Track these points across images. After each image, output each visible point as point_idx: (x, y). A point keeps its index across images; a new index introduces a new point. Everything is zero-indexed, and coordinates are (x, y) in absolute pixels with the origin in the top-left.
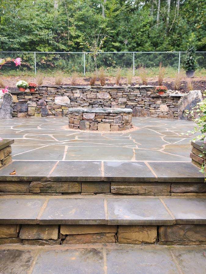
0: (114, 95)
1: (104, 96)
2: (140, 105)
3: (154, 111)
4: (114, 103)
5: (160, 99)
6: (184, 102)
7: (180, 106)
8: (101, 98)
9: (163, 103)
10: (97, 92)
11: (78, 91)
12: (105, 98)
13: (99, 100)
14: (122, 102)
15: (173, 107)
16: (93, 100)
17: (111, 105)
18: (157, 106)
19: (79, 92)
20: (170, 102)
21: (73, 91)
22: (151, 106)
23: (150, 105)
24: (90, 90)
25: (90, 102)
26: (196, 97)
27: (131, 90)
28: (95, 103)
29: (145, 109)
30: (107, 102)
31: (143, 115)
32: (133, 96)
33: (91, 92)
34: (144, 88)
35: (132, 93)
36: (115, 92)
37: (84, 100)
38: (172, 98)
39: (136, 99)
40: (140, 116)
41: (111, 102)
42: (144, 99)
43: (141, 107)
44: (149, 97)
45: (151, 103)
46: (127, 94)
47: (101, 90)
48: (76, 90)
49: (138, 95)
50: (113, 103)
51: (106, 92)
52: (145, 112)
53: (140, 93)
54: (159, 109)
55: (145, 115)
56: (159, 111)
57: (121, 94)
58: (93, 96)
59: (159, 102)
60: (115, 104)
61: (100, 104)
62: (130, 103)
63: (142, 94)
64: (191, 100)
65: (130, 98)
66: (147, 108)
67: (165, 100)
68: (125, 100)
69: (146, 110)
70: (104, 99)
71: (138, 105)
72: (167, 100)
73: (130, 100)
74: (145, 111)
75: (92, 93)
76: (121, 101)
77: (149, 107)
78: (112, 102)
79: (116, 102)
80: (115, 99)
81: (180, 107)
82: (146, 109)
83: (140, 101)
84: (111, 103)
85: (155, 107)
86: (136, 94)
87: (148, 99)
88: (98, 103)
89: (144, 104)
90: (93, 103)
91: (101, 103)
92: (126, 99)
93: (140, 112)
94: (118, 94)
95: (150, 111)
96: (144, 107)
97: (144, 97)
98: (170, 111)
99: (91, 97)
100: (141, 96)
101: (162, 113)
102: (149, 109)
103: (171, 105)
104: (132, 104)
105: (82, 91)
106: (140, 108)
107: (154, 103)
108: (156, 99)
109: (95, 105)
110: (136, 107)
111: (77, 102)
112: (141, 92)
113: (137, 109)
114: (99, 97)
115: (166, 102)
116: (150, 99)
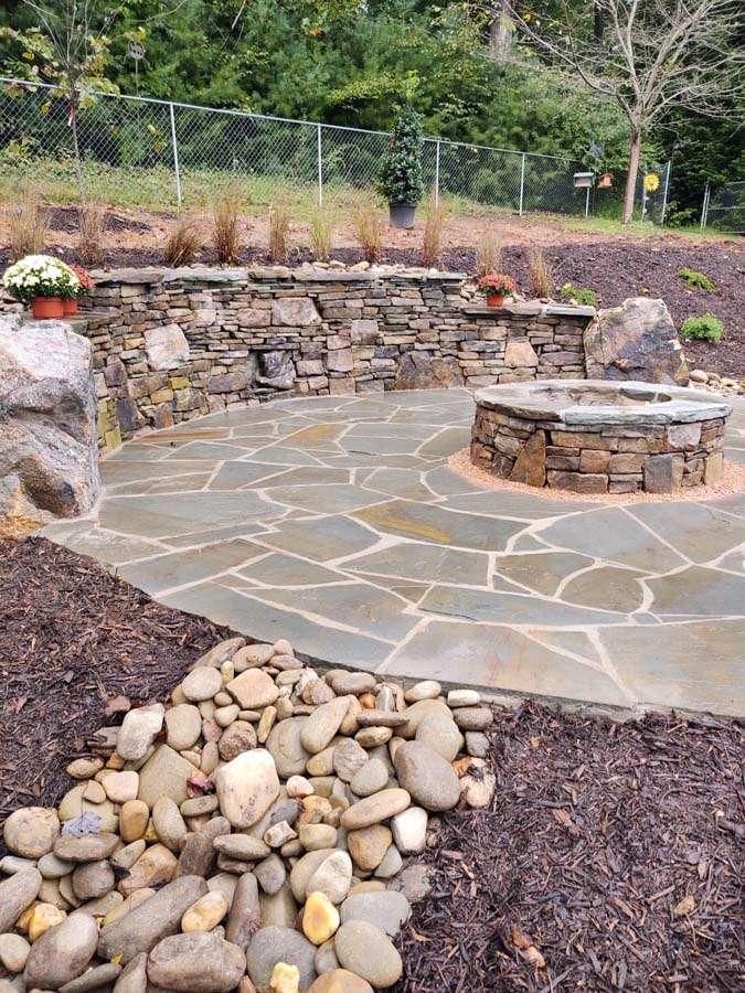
0: (335, 310)
1: (302, 314)
2: (426, 346)
3: (478, 364)
4: (335, 342)
5: (501, 322)
6: (611, 336)
7: (593, 346)
8: (289, 323)
9: (516, 335)
10: (274, 296)
11: (207, 295)
12: (306, 322)
13: (284, 333)
14: (365, 336)
15: (558, 351)
16: (263, 334)
17: (325, 351)
18: (493, 346)
19: (209, 299)
20: (545, 334)
21: (193, 297)
22: (465, 346)
23: (458, 343)
24: (247, 289)
25: (254, 341)
26: (658, 319)
27: (392, 287)
28: (270, 347)
29: (444, 359)
30: (312, 337)
31: (439, 381)
32: (400, 310)
33: (253, 297)
34: (438, 281)
35: (395, 301)
36: (340, 295)
37: (232, 336)
38: (554, 321)
39: (412, 324)
40: (426, 385)
41: (324, 339)
42: (436, 321)
43: (428, 350)
44: (455, 313)
45: (464, 335)
46: (378, 302)
47: (285, 288)
48: (201, 291)
49: (418, 309)
50: (332, 339)
51: (307, 296)
52: (444, 368)
53: (424, 299)
54: (498, 355)
55: (445, 382)
56: (501, 363)
57: (359, 303)
58: (261, 314)
59: (497, 332)
60: (339, 343)
61: (287, 351)
62: (390, 339)
63: (429, 303)
64: (642, 330)
65: (392, 321)
66: (450, 355)
67: (523, 325)
68: (371, 327)
69: (449, 363)
70: (301, 327)
71: (418, 346)
72: (534, 326)
73: (387, 326)
74: (445, 366)
75: (257, 303)
76: (360, 334)
77: (455, 352)
78: (329, 338)
79: (343, 338)
80: (336, 323)
81: (596, 350)
82: (448, 358)
83: (426, 331)
84: (326, 342)
85: (484, 352)
86: (408, 302)
87: (453, 321)
88: (280, 347)
89: (439, 342)
90: (265, 347)
91: (290, 346)
92: (375, 321)
93: (429, 370)
94: (349, 303)
95: (462, 363)
96: (439, 350)
97: (437, 316)
98: (546, 363)
99: (254, 320)
100: (426, 309)
101: (510, 371)
102: (457, 357)
103: (548, 344)
104: (398, 340)
105: (223, 293)
106: (424, 356)
107: (476, 335)
108: (483, 322)
109: (273, 354)
110: (414, 353)
111: (207, 345)
112: (427, 295)
113: (416, 361)
114: (285, 319)
115: (530, 334)
116: (461, 321)
